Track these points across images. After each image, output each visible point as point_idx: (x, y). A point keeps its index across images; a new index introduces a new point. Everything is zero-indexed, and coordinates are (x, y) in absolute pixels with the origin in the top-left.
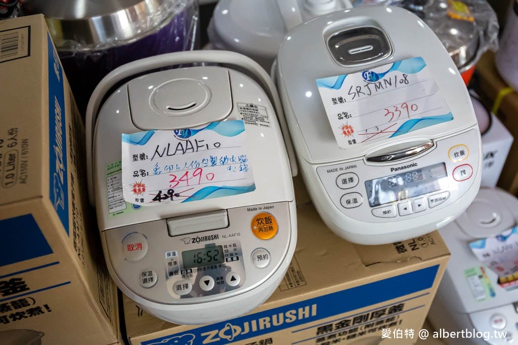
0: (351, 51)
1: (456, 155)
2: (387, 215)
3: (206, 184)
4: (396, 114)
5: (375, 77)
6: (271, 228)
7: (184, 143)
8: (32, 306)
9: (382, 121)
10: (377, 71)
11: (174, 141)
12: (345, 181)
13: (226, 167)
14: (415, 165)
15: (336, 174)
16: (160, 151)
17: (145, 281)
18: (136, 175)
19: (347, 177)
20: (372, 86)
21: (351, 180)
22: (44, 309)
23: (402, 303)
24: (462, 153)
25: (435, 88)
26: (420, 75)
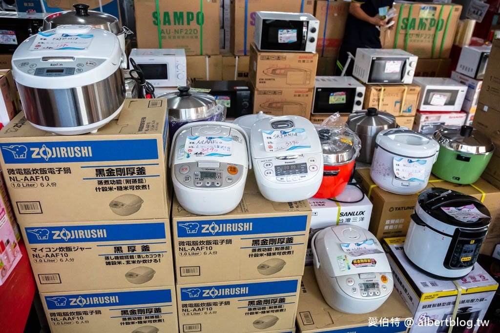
0: (279, 126)
1: (311, 161)
2: (282, 180)
3: (214, 152)
4: (290, 144)
5: (285, 133)
6: (235, 171)
7: (209, 141)
8: (144, 184)
9: (284, 145)
10: (286, 131)
11: (206, 140)
12: (267, 165)
13: (222, 149)
14: (294, 162)
15: (264, 162)
16: (200, 142)
17: (186, 180)
18: (190, 147)
19: (268, 164)
20: (283, 135)
21: (270, 165)
22: (147, 187)
23: (292, 237)
24: (314, 161)
25: (306, 138)
26: (302, 134)
